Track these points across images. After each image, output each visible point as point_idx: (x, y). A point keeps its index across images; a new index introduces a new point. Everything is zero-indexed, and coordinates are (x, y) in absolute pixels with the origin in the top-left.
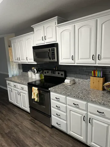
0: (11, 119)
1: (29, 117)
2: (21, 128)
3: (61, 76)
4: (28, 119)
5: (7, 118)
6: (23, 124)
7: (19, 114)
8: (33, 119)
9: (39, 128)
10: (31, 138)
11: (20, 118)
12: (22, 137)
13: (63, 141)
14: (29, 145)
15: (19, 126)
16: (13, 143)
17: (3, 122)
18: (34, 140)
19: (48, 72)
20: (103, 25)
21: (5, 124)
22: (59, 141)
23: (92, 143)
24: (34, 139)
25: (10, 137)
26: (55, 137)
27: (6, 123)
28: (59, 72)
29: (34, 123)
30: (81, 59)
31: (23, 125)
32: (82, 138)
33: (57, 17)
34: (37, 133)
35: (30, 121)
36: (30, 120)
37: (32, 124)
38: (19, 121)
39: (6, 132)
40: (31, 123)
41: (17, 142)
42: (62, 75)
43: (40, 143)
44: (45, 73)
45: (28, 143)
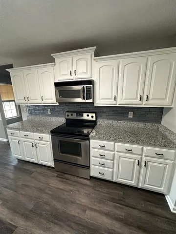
0: (29, 184)
1: (53, 172)
2: (50, 192)
3: (91, 119)
4: (54, 176)
5: (20, 184)
6: (50, 186)
7: (36, 172)
8: (60, 174)
9: (74, 184)
10: (72, 202)
11: (42, 179)
12: (60, 207)
13: (111, 191)
14: (76, 215)
15: (47, 191)
16: (51, 222)
17: (16, 192)
18: (78, 204)
19: (72, 115)
20: (154, 65)
21: (22, 194)
22: (108, 194)
23: (145, 185)
24: (78, 202)
25: (41, 215)
26: (100, 190)
27: (23, 192)
28: (89, 114)
29: (65, 180)
30: (125, 99)
31: (52, 186)
32: (133, 182)
33: (95, 47)
34: (77, 192)
35: (58, 178)
36: (57, 176)
37: (62, 181)
38: (42, 183)
39: (29, 208)
40: (60, 181)
41: (57, 220)
42: (92, 117)
43: (89, 206)
44: (68, 116)
45: (73, 213)
